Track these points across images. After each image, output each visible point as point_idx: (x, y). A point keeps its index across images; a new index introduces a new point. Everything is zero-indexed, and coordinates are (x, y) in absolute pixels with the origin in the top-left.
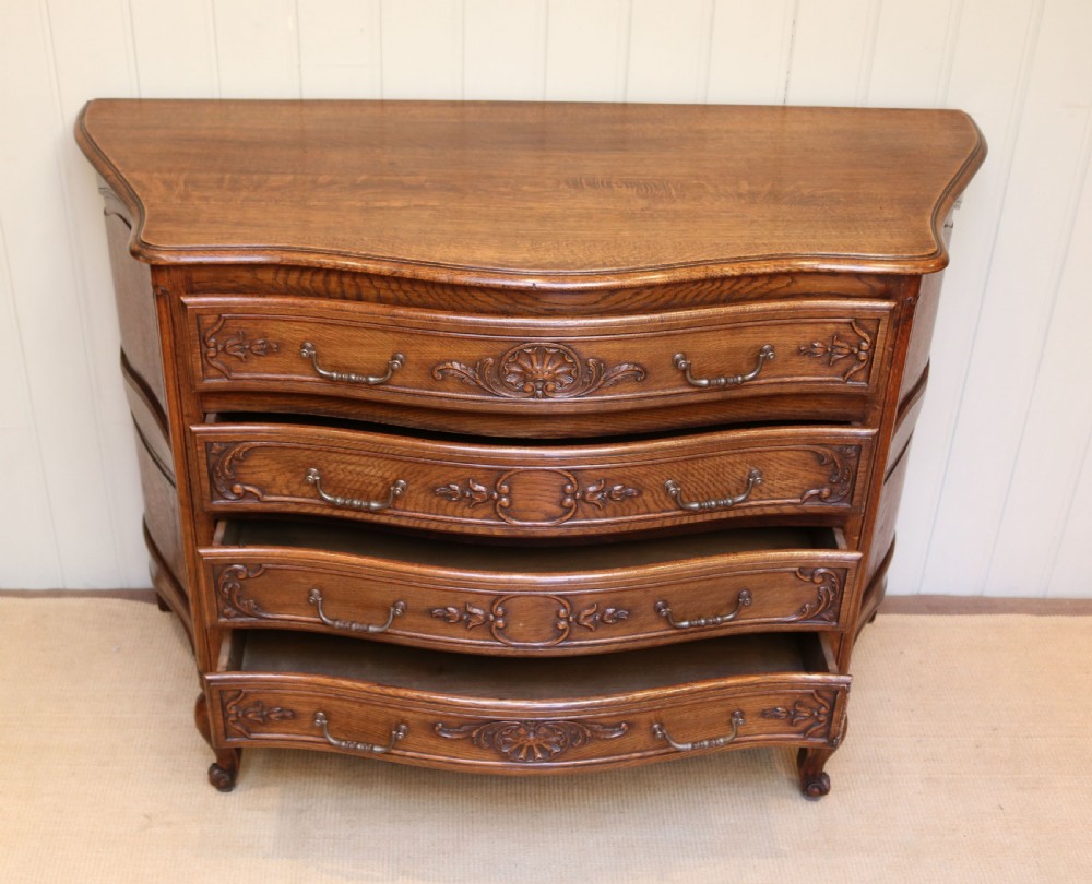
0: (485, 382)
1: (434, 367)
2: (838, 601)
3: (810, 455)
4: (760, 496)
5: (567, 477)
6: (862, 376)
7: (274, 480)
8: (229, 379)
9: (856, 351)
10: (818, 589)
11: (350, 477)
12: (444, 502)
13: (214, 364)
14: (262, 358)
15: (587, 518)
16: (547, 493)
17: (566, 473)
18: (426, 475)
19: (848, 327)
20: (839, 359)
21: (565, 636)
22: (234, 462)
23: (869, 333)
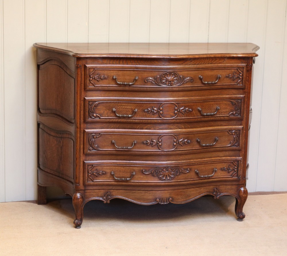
0: (157, 82)
1: (145, 80)
2: (239, 140)
3: (230, 102)
4: (219, 114)
5: (176, 105)
6: (241, 83)
7: (104, 112)
8: (94, 86)
9: (239, 76)
10: (234, 137)
11: (123, 110)
12: (147, 114)
13: (92, 82)
14: (103, 81)
15: (180, 117)
16: (171, 110)
17: (176, 104)
18: (142, 107)
19: (237, 70)
20: (235, 79)
21: (176, 147)
22: (95, 107)
23: (242, 71)
